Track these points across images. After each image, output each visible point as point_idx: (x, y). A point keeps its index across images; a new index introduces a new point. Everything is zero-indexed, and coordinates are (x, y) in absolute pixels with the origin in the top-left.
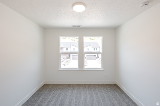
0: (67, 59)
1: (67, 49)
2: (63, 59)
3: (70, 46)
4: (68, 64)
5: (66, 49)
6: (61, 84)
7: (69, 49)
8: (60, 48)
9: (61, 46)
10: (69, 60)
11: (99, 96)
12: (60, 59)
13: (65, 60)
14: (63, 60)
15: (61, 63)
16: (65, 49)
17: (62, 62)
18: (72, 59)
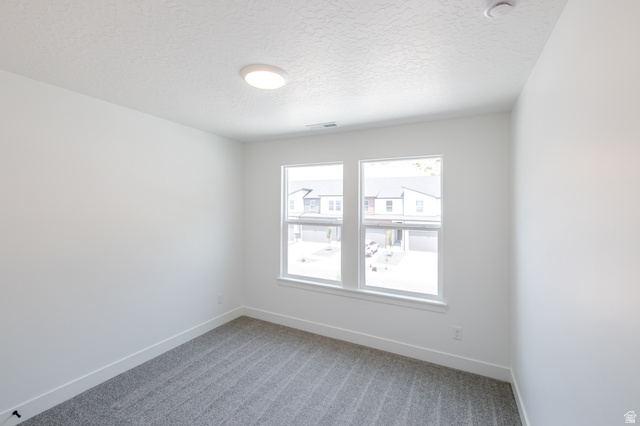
0: (388, 246)
1: (389, 204)
2: (372, 243)
3: (403, 195)
4: (388, 266)
5: (385, 206)
6: (284, 327)
7: (396, 203)
8: (364, 200)
9: (367, 192)
10: (396, 249)
11: (382, 402)
12: (363, 246)
13: (380, 249)
14: (374, 247)
15: (367, 259)
16: (380, 205)
17: (369, 256)
18: (411, 248)
